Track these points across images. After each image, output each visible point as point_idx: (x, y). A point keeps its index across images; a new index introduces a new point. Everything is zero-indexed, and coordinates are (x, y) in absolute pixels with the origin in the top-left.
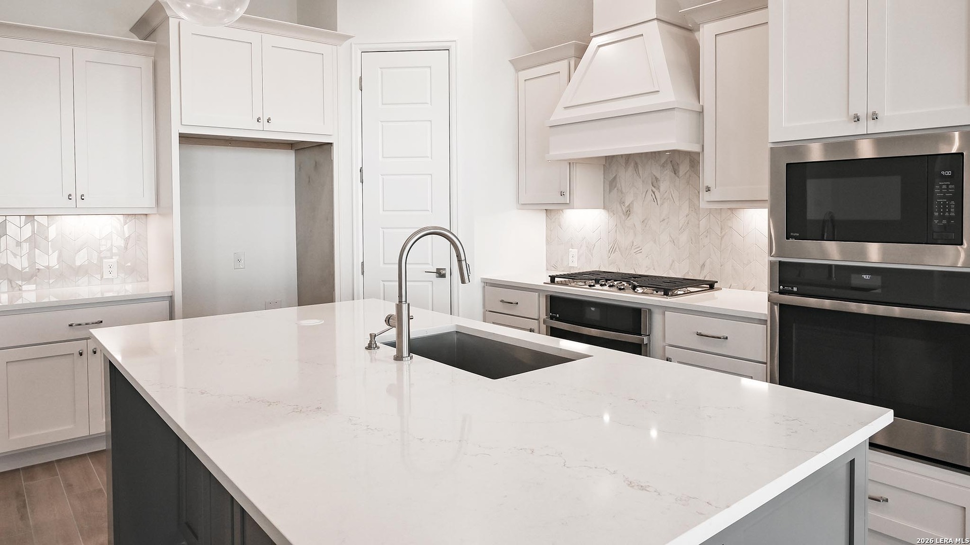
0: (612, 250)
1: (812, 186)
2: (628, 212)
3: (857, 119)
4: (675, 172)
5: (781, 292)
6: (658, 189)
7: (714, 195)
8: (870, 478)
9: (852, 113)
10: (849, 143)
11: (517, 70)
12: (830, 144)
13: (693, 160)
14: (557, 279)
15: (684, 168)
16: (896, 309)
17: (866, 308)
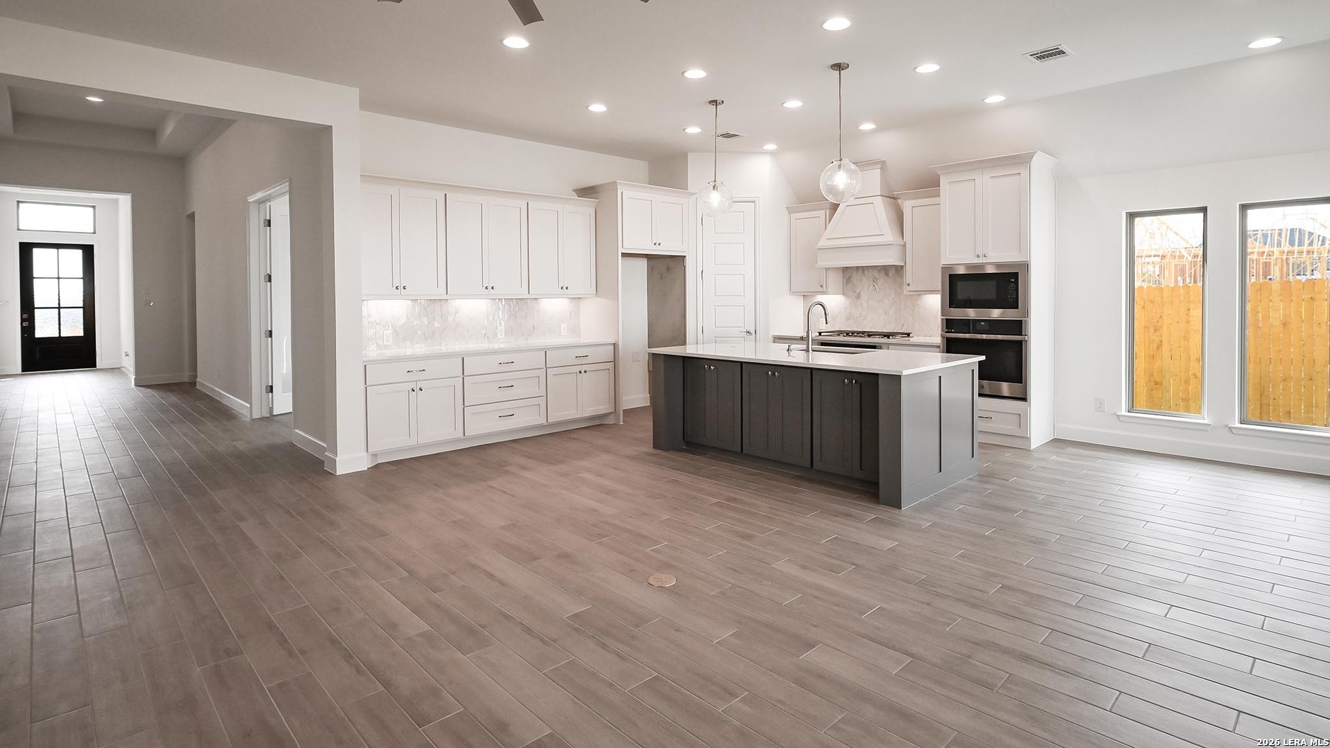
0: (848, 319)
1: (960, 285)
2: (858, 297)
3: (978, 256)
4: (887, 274)
5: (946, 332)
6: (877, 284)
7: (912, 288)
8: (979, 429)
9: (976, 254)
10: (982, 266)
11: (790, 213)
12: (968, 266)
13: (899, 270)
14: (822, 334)
15: (892, 272)
16: (999, 336)
17: (984, 336)
